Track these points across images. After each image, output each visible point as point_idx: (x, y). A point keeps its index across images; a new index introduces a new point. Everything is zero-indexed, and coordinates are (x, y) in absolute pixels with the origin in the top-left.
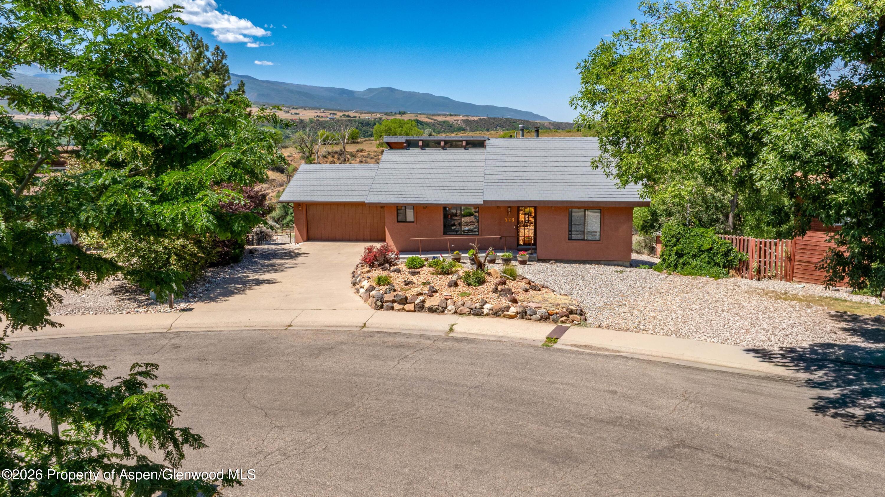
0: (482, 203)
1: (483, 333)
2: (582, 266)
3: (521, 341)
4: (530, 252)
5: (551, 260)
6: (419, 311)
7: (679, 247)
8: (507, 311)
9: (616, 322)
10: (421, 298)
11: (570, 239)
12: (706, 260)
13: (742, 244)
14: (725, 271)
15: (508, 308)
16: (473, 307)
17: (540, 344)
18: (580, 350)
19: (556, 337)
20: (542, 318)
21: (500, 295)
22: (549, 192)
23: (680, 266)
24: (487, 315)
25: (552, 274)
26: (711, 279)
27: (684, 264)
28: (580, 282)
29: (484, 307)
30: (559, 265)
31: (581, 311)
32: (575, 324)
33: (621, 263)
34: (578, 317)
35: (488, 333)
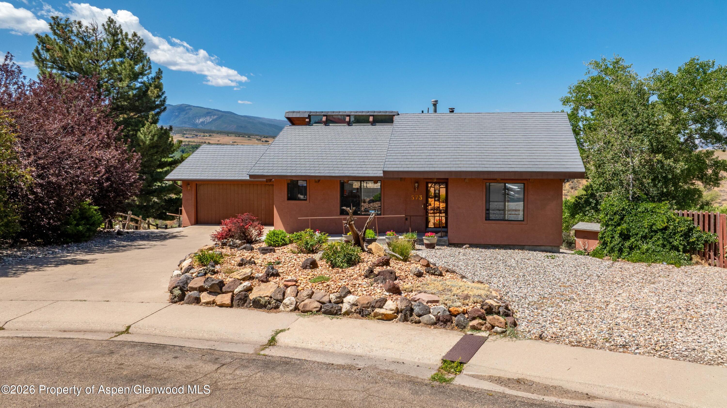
0: (382, 175)
1: (326, 348)
2: (503, 251)
3: (392, 367)
4: (439, 234)
5: (465, 244)
6: (238, 306)
7: (624, 226)
8: (381, 307)
9: (569, 328)
10: (247, 284)
11: (488, 218)
12: (661, 242)
13: (707, 222)
14: (686, 256)
15: (382, 302)
16: (326, 299)
17: (427, 375)
18: (508, 391)
19: (460, 359)
20: (438, 319)
21: (375, 281)
22: (462, 162)
23: (626, 250)
24: (347, 313)
25: (465, 257)
26: (671, 267)
27: (631, 248)
28: (502, 267)
29: (345, 300)
30: (474, 249)
31: (507, 308)
32: (497, 333)
33: (549, 248)
34: (502, 319)
35: (337, 348)
